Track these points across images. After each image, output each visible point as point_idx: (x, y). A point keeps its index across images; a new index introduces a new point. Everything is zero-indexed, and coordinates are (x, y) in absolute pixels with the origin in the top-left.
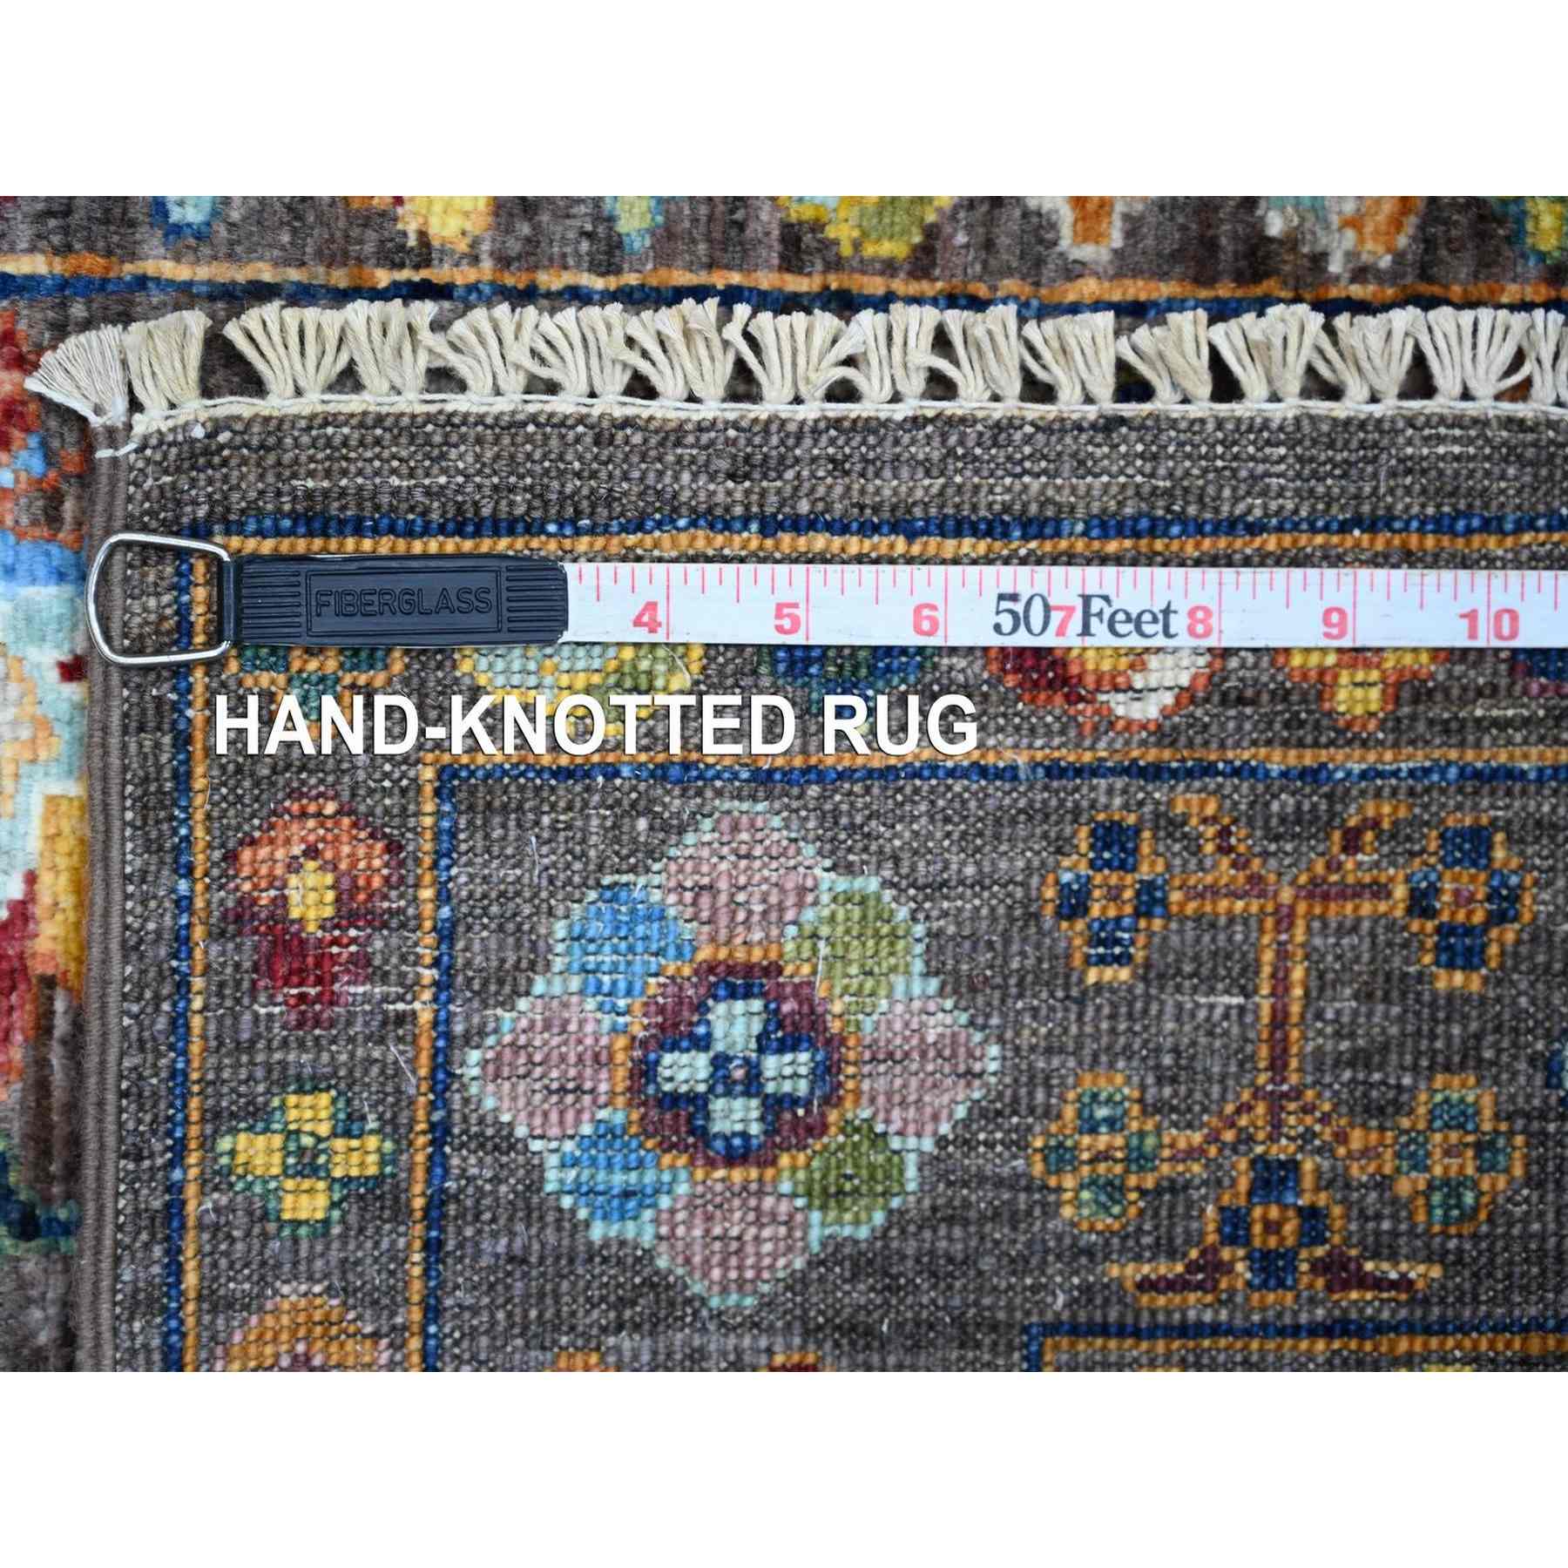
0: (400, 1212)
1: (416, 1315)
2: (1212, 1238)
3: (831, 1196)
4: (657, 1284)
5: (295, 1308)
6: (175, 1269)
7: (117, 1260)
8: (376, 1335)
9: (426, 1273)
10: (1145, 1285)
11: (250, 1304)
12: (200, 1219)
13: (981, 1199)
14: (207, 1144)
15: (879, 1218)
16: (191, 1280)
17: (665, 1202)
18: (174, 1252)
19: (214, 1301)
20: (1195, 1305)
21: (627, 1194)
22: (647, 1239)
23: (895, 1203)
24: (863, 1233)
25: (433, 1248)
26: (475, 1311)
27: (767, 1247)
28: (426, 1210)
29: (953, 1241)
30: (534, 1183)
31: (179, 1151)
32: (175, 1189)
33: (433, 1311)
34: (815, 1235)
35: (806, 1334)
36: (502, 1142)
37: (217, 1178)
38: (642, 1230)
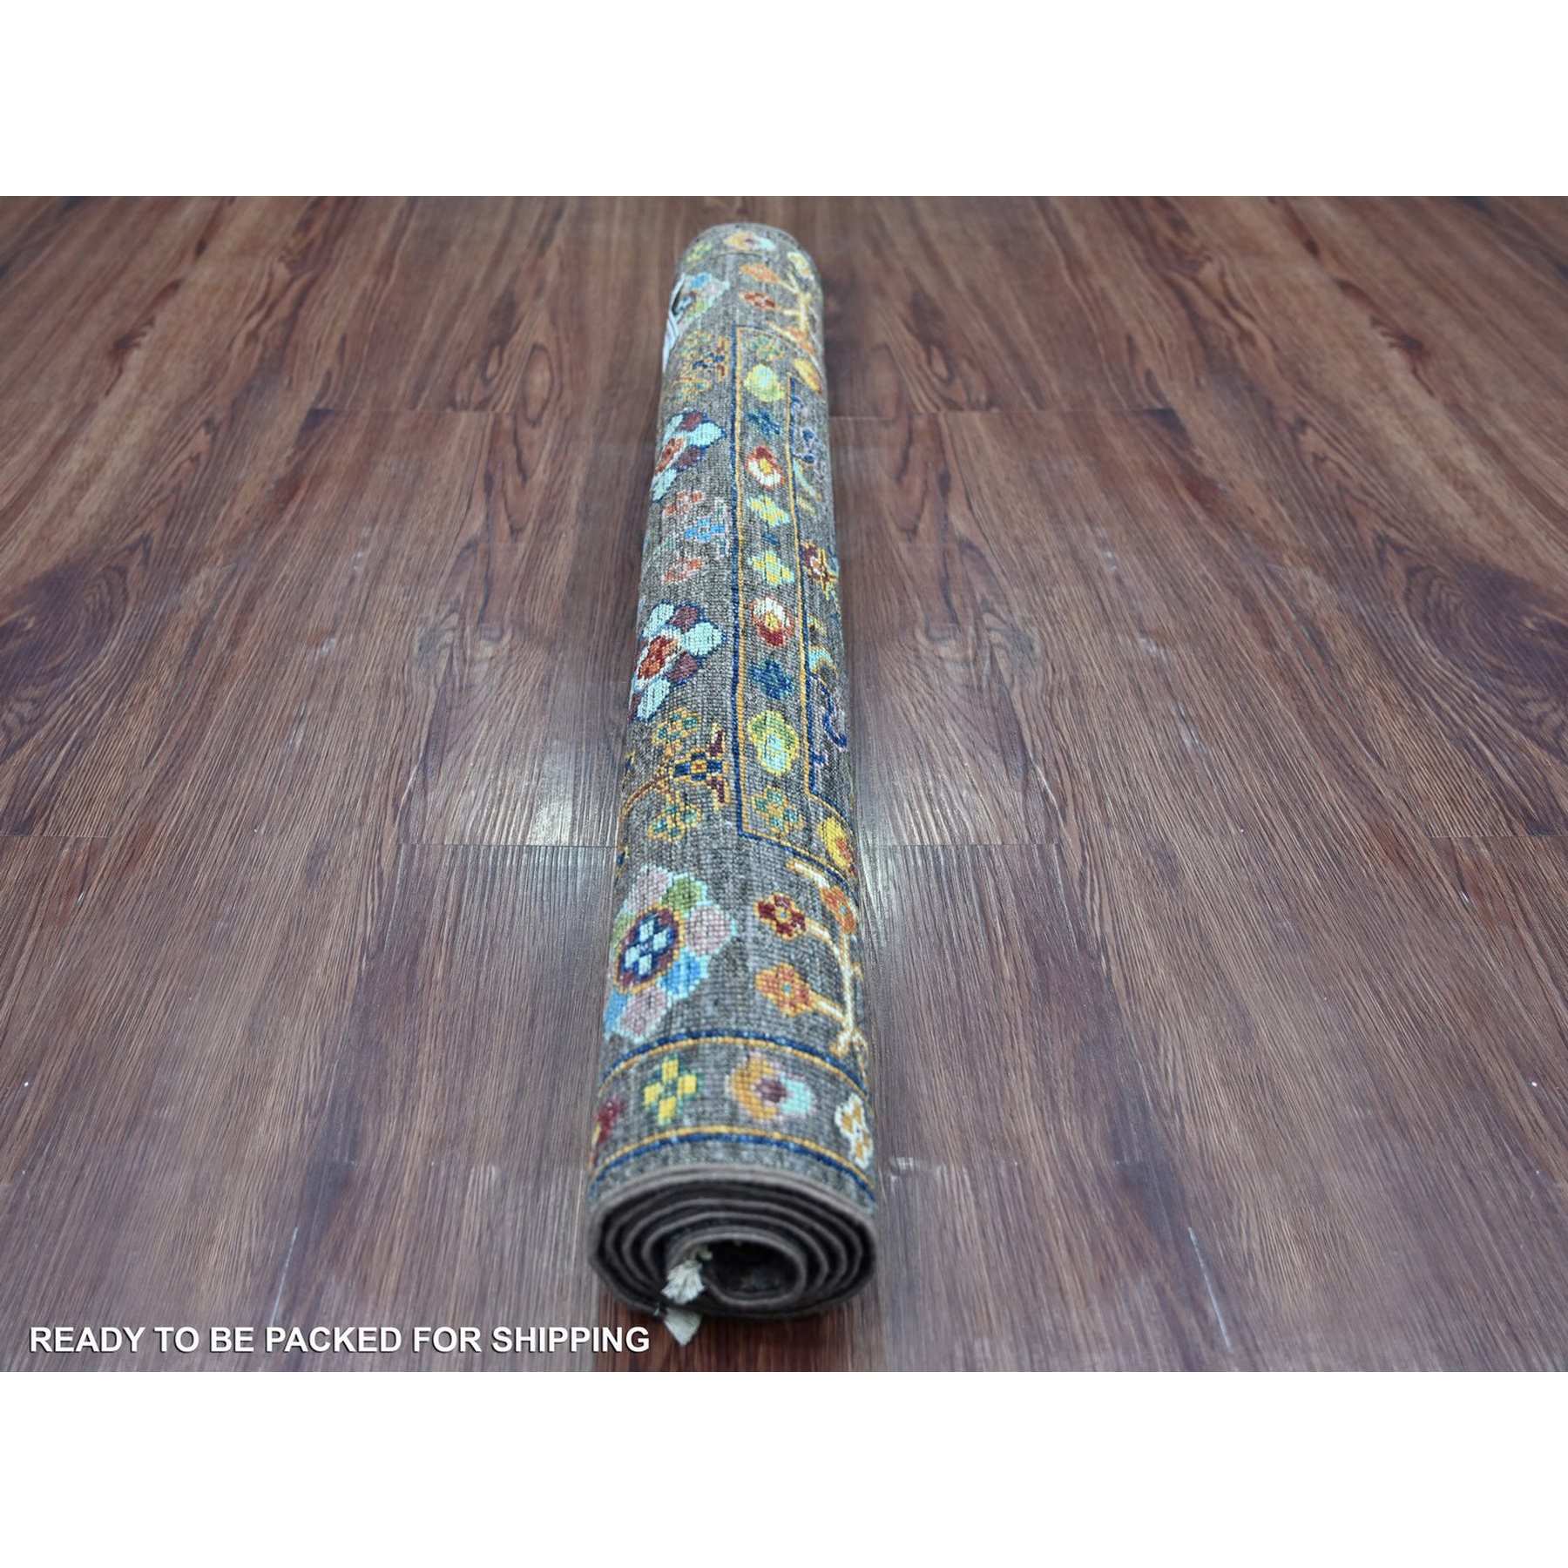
0: (694, 1048)
1: (739, 1041)
2: (703, 782)
3: (690, 900)
4: (726, 953)
5: (736, 1088)
6: (718, 1136)
7: (714, 1161)
8: (748, 1057)
9: (722, 1035)
10: (722, 799)
11: (734, 1106)
12: (694, 1126)
13: (690, 850)
14: (661, 1130)
15: (699, 883)
16: (723, 1129)
17: (692, 954)
18: (710, 1137)
19: (733, 1120)
20: (729, 789)
21: (689, 967)
22: (708, 958)
23: (692, 879)
24: (705, 887)
25: (709, 1034)
26: (738, 1018)
27: (711, 917)
28: (694, 1038)
29: (707, 859)
30: (686, 1002)
31: (665, 1142)
32: (682, 1140)
33: (738, 1034)
34: (705, 902)
35: (746, 904)
36: (669, 1018)
37: (676, 1122)
38: (704, 961)
